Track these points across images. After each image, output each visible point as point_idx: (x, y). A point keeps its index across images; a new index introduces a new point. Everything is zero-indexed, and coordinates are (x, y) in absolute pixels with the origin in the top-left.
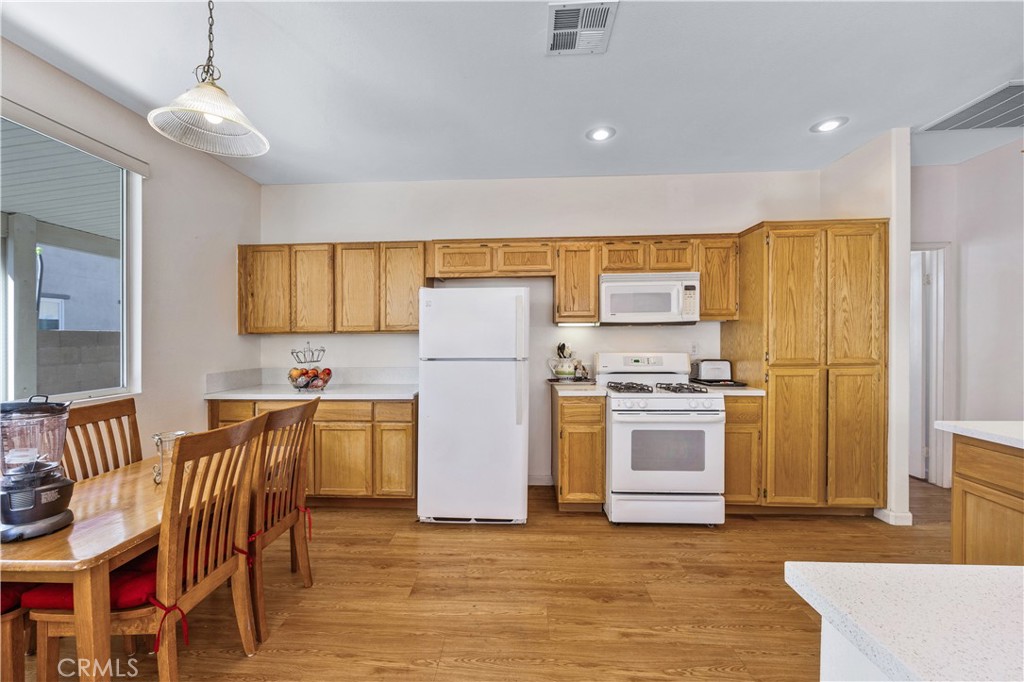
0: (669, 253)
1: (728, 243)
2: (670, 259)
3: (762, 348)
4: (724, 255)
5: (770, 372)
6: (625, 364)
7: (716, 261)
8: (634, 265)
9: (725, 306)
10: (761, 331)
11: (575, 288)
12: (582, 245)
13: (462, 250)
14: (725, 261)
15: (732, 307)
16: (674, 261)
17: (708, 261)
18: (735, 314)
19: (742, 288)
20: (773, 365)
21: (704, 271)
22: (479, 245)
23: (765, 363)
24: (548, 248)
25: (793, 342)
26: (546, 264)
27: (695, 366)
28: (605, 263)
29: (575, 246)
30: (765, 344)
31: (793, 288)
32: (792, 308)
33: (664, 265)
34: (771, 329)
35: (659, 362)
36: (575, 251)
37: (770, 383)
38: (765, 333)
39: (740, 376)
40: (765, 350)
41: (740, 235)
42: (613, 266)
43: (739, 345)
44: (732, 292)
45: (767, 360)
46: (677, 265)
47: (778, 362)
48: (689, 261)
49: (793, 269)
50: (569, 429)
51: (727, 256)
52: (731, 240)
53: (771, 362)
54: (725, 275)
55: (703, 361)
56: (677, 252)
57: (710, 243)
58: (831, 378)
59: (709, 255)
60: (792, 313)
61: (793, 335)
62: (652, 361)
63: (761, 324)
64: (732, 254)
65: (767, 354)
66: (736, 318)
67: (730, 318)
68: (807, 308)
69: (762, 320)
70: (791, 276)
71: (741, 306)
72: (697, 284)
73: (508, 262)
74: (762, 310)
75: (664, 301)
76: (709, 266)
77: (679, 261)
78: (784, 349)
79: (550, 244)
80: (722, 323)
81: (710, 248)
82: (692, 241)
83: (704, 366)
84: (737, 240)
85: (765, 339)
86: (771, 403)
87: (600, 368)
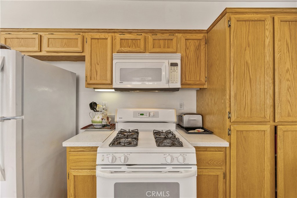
0: (162, 42)
1: (200, 36)
2: (162, 46)
3: (226, 108)
4: (197, 44)
5: (232, 128)
6: (134, 117)
7: (192, 48)
8: (137, 49)
9: (198, 79)
10: (225, 95)
11: (98, 64)
12: (102, 35)
13: (19, 36)
14: (198, 48)
15: (203, 80)
16: (164, 47)
17: (187, 48)
18: (204, 84)
19: (209, 67)
20: (234, 122)
21: (184, 54)
22: (32, 33)
23: (228, 120)
24: (79, 36)
25: (249, 104)
26: (77, 47)
27: (180, 117)
28: (118, 47)
29: (97, 35)
30: (228, 105)
31: (249, 62)
32: (248, 78)
33: (158, 50)
34: (232, 94)
35: (156, 115)
36: (98, 39)
37: (232, 136)
38: (228, 97)
39: (208, 125)
40: (228, 110)
41: (208, 31)
42: (123, 49)
43: (208, 105)
44: (203, 69)
45: (229, 118)
46: (167, 50)
47: (239, 120)
48: (175, 48)
49: (249, 47)
50: (73, 173)
51: (199, 45)
52: (202, 35)
53: (233, 119)
54: (198, 58)
55: (185, 114)
56: (166, 41)
57: (189, 36)
58: (279, 133)
59: (188, 44)
60: (248, 81)
61: (249, 98)
62: (152, 114)
63: (224, 90)
64: (203, 43)
65: (230, 113)
66: (205, 87)
67: (202, 87)
68: (260, 77)
69: (225, 86)
70: (248, 52)
71: (208, 79)
72: (179, 62)
73: (50, 45)
74: (225, 78)
75: (157, 73)
76: (188, 51)
77: (168, 48)
78: (242, 109)
79: (81, 33)
80: (197, 91)
81: (188, 39)
82: (177, 34)
83: (186, 118)
84: (206, 35)
85: (227, 101)
86: (234, 152)
87: (117, 119)
